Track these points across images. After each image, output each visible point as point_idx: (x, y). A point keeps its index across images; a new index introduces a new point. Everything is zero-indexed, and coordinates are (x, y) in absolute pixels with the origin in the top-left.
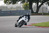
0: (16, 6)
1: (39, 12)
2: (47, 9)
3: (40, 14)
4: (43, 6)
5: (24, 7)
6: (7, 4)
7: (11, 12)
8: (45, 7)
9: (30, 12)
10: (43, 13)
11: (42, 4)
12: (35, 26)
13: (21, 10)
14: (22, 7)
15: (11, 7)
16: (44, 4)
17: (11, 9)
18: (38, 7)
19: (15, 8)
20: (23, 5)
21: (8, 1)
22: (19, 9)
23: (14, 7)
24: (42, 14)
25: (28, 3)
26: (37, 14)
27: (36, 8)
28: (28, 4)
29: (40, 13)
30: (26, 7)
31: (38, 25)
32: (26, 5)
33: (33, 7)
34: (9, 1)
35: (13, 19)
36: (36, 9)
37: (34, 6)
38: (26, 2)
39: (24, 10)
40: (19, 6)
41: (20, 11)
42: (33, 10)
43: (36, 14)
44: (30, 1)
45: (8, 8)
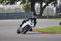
0: (15, 8)
1: (43, 15)
2: (52, 10)
3: (45, 17)
4: (48, 7)
5: (25, 8)
6: (3, 5)
7: (8, 14)
8: (50, 8)
9: (32, 14)
10: (48, 16)
11: (47, 5)
12: (39, 31)
13: (21, 12)
14: (22, 8)
15: (8, 8)
16: (49, 4)
17: (8, 11)
18: (42, 9)
19: (13, 10)
20: (24, 6)
21: (4, 1)
22: (18, 11)
23: (12, 8)
24: (46, 17)
25: (30, 3)
26: (41, 17)
27: (40, 9)
28: (29, 5)
29: (45, 15)
30: (26, 9)
31: (42, 30)
32: (27, 6)
33: (35, 8)
34: (6, 1)
35: (11, 23)
36: (39, 11)
37: (37, 8)
38: (27, 2)
39: (25, 12)
40: (18, 8)
41: (19, 13)
42: (36, 12)
43: (39, 17)
44: (31, 1)
45: (4, 9)
